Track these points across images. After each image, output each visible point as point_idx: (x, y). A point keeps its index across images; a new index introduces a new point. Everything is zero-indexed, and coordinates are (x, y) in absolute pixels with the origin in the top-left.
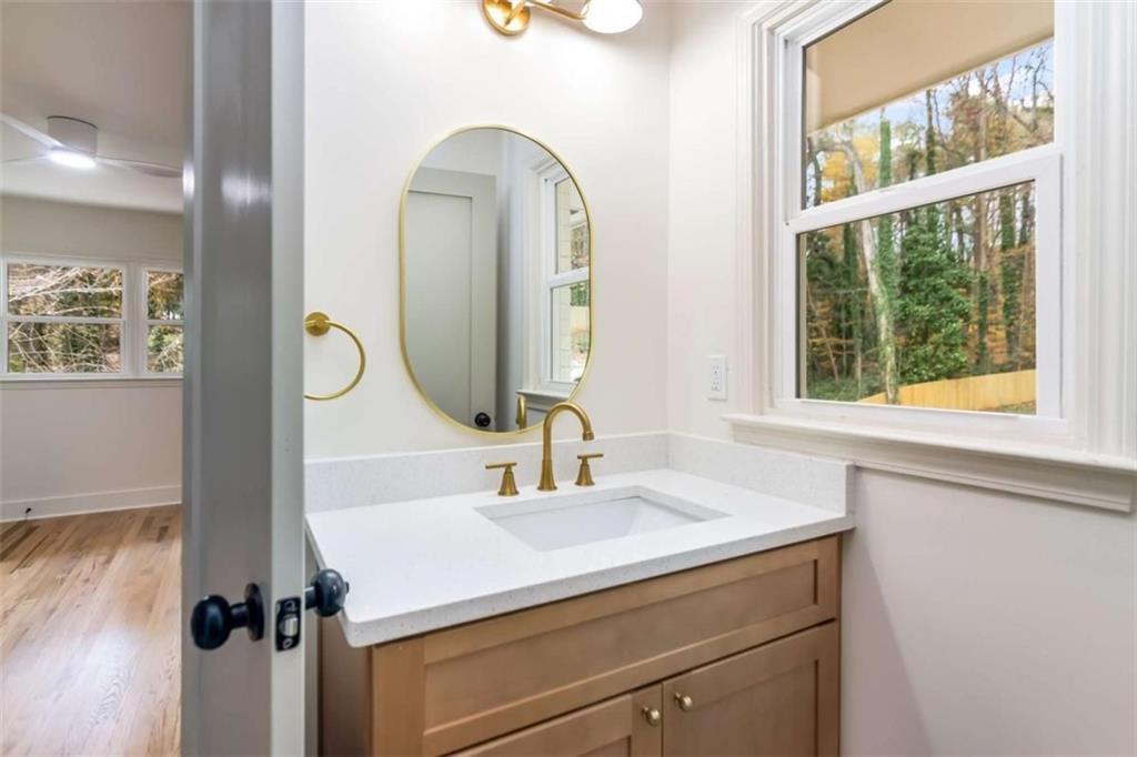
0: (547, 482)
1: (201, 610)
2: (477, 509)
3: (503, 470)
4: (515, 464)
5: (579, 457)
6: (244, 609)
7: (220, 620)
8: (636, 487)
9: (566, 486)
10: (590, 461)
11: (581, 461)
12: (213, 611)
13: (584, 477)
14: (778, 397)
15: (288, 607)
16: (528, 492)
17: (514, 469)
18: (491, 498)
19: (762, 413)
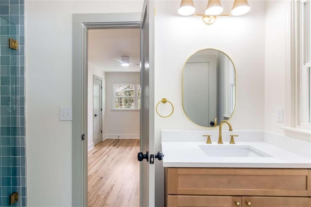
0: (220, 141)
1: (139, 154)
2: (199, 146)
3: (208, 137)
4: (211, 136)
5: (230, 136)
6: (145, 156)
7: (142, 157)
8: (249, 146)
9: (226, 143)
10: (234, 137)
11: (231, 137)
12: (141, 155)
13: (232, 141)
14: (301, 122)
15: (152, 156)
16: (215, 143)
17: (210, 137)
18: (204, 143)
19: (295, 127)
